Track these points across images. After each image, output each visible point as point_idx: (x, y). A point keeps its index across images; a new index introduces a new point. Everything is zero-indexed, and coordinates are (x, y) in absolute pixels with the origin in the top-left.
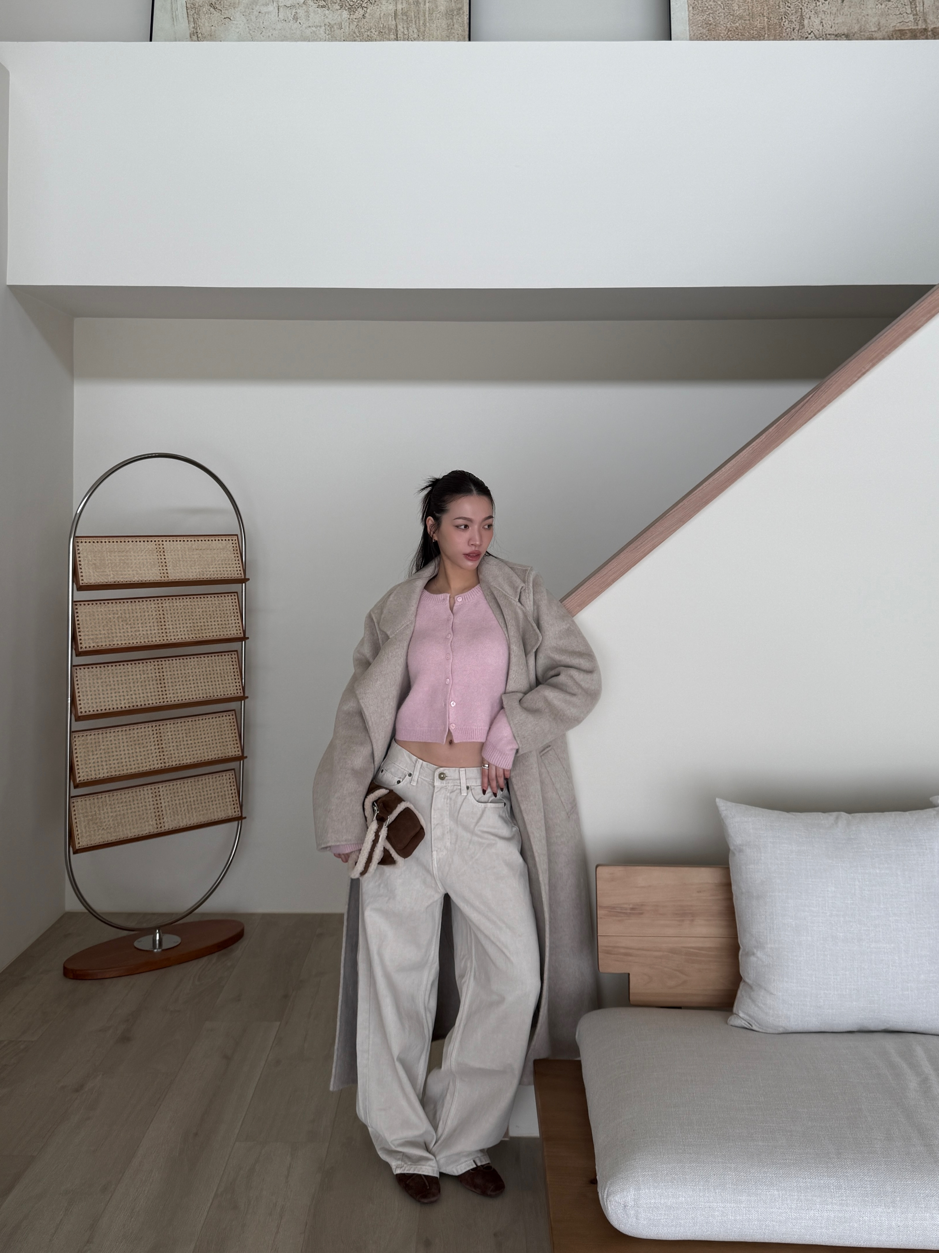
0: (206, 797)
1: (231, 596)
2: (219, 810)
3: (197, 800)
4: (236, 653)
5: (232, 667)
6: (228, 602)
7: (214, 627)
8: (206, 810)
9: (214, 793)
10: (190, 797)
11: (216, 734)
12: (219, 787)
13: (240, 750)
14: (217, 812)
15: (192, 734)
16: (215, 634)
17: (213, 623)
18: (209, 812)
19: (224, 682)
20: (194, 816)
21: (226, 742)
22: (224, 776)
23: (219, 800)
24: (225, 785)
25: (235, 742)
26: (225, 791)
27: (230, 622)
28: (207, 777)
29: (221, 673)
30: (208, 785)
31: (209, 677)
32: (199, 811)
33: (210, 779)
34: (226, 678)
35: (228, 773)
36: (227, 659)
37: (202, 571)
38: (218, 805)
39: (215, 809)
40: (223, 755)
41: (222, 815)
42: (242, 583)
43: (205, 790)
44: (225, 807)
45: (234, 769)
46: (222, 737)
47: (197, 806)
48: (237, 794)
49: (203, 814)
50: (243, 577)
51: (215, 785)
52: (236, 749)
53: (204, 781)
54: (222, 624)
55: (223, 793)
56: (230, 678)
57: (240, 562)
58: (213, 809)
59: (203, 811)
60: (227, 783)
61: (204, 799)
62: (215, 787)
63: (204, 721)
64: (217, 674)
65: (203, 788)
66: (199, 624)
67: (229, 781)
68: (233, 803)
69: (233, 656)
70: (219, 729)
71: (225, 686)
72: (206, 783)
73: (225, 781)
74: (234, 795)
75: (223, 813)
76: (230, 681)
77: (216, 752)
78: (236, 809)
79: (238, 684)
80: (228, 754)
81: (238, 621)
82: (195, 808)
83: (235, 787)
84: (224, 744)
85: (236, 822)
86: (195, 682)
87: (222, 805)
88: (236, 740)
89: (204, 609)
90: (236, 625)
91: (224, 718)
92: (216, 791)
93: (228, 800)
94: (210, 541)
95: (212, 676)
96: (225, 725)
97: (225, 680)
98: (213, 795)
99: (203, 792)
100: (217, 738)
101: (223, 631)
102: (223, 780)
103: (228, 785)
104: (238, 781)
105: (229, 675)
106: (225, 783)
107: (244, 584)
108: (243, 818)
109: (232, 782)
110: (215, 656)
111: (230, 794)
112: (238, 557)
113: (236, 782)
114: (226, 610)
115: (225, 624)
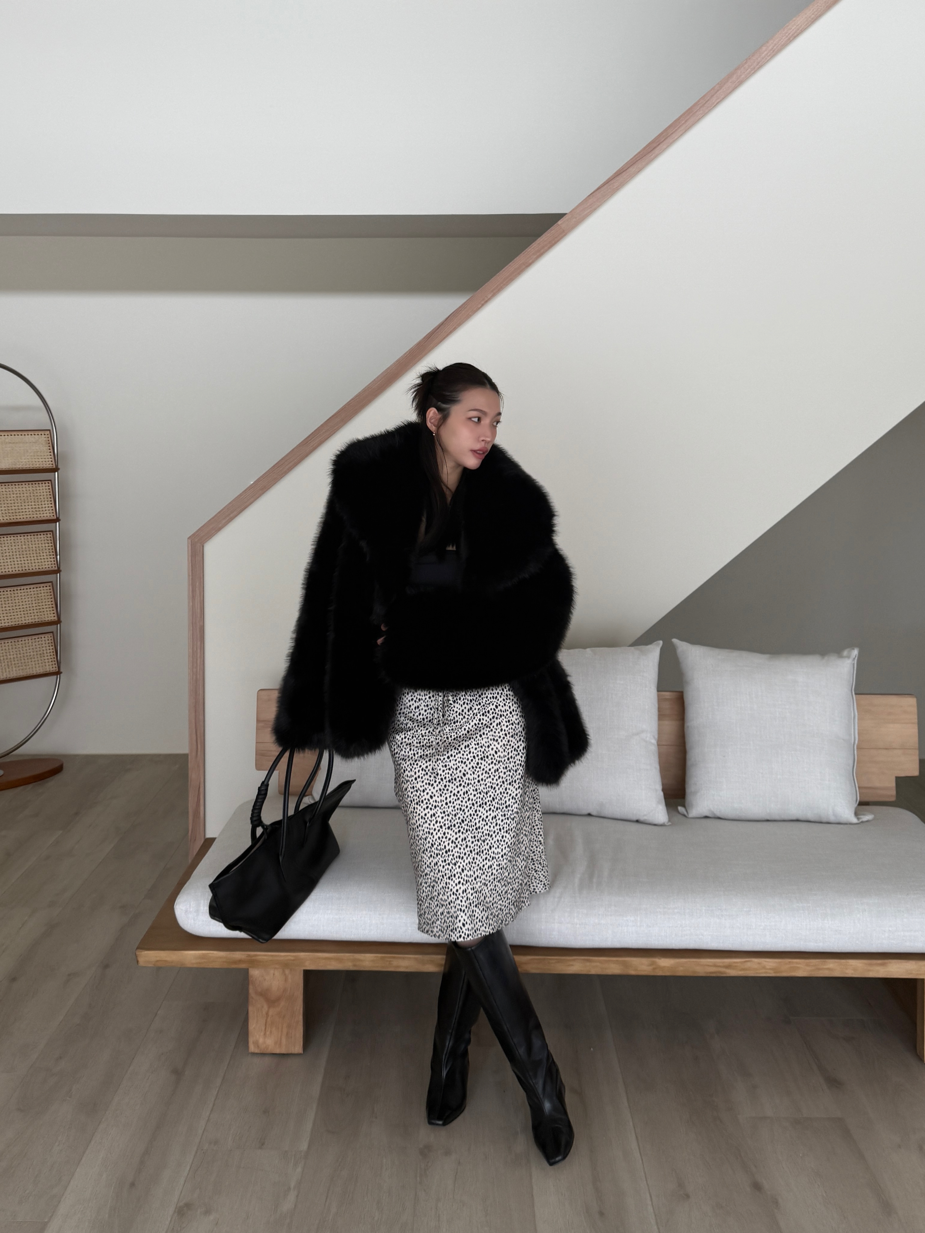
0: (25, 655)
1: (45, 483)
2: (37, 666)
3: (17, 657)
4: (51, 533)
5: (47, 545)
6: (43, 489)
7: (27, 510)
8: (25, 666)
10: (10, 655)
11: (34, 602)
12: (38, 646)
13: (56, 616)
14: (35, 667)
15: (10, 602)
16: (28, 516)
17: (27, 507)
18: (28, 667)
19: (39, 558)
20: (14, 671)
21: (43, 609)
22: (43, 638)
23: (37, 658)
25: (51, 609)
27: (43, 506)
28: (26, 638)
29: (36, 550)
30: (27, 645)
31: (25, 553)
32: (19, 667)
33: (30, 640)
34: (42, 554)
35: (46, 636)
36: (42, 539)
37: (15, 462)
38: (37, 662)
39: (34, 665)
40: (39, 620)
41: (40, 671)
42: (55, 472)
43: (25, 649)
44: (44, 664)
45: (52, 632)
46: (39, 604)
47: (16, 662)
48: (55, 653)
49: (22, 669)
50: (54, 467)
51: (34, 645)
52: (53, 615)
53: (23, 642)
54: (35, 508)
55: (42, 652)
56: (44, 554)
57: (52, 454)
58: (32, 665)
59: (22, 666)
60: (45, 644)
61: (24, 656)
62: (34, 647)
63: (22, 591)
64: (33, 551)
66: (13, 508)
67: (47, 642)
68: (50, 660)
69: (49, 536)
70: (36, 598)
71: (40, 561)
73: (43, 642)
74: (52, 654)
75: (41, 669)
76: (45, 557)
77: (33, 617)
78: (54, 666)
79: (52, 560)
80: (43, 619)
81: (51, 505)
82: (15, 664)
83: (53, 647)
85: (56, 676)
86: (11, 557)
87: (40, 662)
88: (53, 607)
89: (18, 495)
90: (49, 509)
91: (42, 588)
92: (35, 650)
93: (46, 658)
94: (23, 436)
95: (28, 553)
96: (43, 594)
97: (40, 556)
98: (32, 653)
99: (23, 650)
100: (34, 605)
101: (37, 514)
103: (47, 645)
104: (56, 642)
105: (45, 551)
106: (44, 644)
107: (56, 473)
108: (61, 673)
109: (49, 643)
110: (31, 535)
111: (47, 653)
112: (50, 449)
113: (54, 643)
114: (40, 495)
115: (39, 508)
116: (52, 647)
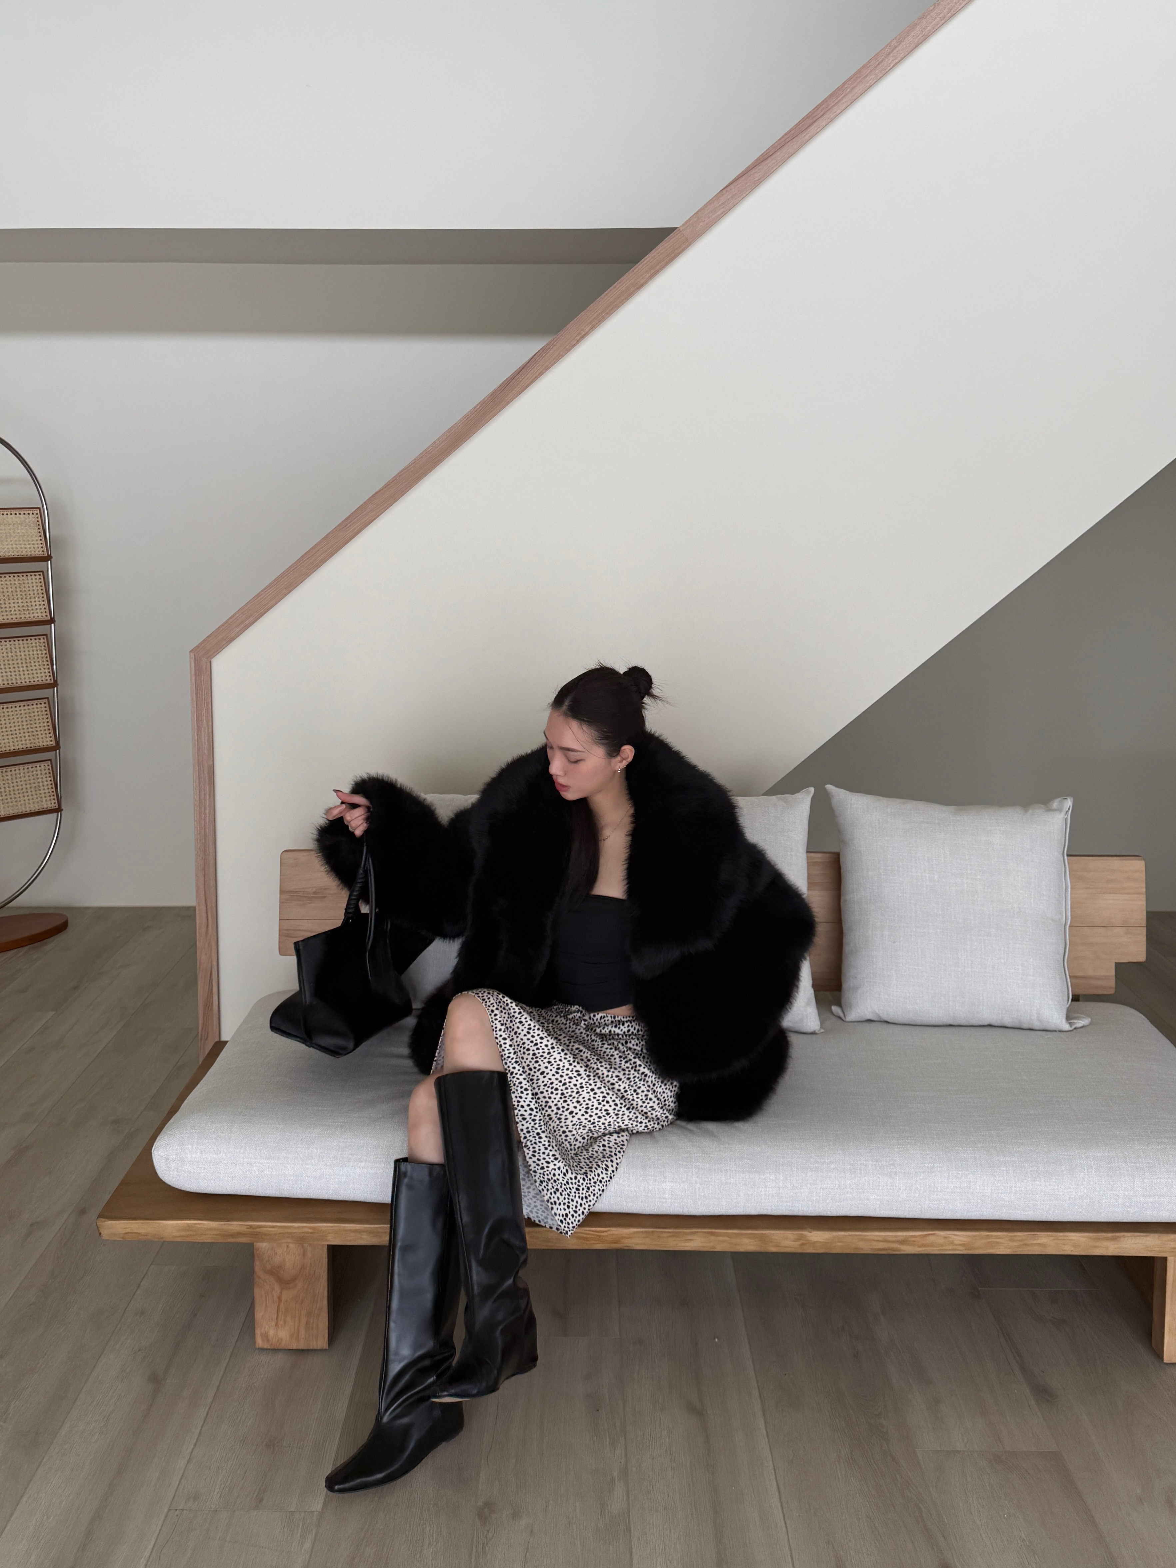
0: (16, 788)
1: (35, 575)
2: (31, 801)
4: (45, 637)
5: (39, 652)
6: (33, 583)
7: (13, 609)
8: (16, 801)
9: (26, 785)
11: (25, 723)
12: (32, 778)
13: (54, 740)
14: (29, 803)
16: (14, 617)
18: (20, 803)
19: (30, 669)
21: (37, 731)
22: (38, 768)
23: (31, 791)
24: (39, 776)
25: (47, 732)
26: (39, 783)
27: (34, 604)
28: (17, 768)
29: (26, 659)
30: (18, 776)
31: (11, 662)
32: (7, 803)
33: (21, 770)
34: (33, 664)
35: (42, 764)
36: (34, 644)
38: (30, 797)
39: (27, 801)
40: (32, 745)
41: (36, 807)
42: (47, 561)
43: (14, 781)
44: (39, 799)
45: (50, 760)
46: (32, 726)
48: (54, 786)
50: (48, 555)
51: (27, 776)
52: (49, 739)
53: (13, 772)
54: (23, 606)
55: (37, 784)
56: (37, 664)
57: (42, 538)
58: (25, 800)
60: (42, 774)
62: (27, 778)
63: (10, 710)
64: (21, 659)
65: (12, 779)
67: (44, 772)
68: (48, 795)
69: (42, 640)
70: (28, 718)
71: (30, 672)
72: (16, 774)
73: (39, 772)
74: (50, 787)
75: (36, 805)
76: (38, 667)
77: (23, 742)
78: (53, 802)
79: (47, 671)
80: (38, 744)
81: (43, 603)
82: (2, 800)
83: (53, 779)
84: (33, 734)
85: (55, 814)
87: (35, 796)
88: (49, 729)
89: (1, 590)
90: (41, 607)
91: (35, 706)
92: (28, 782)
93: (42, 792)
94: (5, 515)
95: (15, 662)
96: (36, 714)
97: (31, 666)
98: (24, 786)
99: (13, 783)
100: (25, 727)
101: (24, 614)
102: (37, 771)
103: (44, 776)
104: (55, 772)
105: (36, 660)
106: (40, 774)
107: (49, 562)
108: (62, 810)
109: (46, 774)
110: (19, 640)
111: (43, 786)
112: (39, 532)
113: (53, 774)
114: (29, 590)
115: (27, 606)
116: (50, 779)
